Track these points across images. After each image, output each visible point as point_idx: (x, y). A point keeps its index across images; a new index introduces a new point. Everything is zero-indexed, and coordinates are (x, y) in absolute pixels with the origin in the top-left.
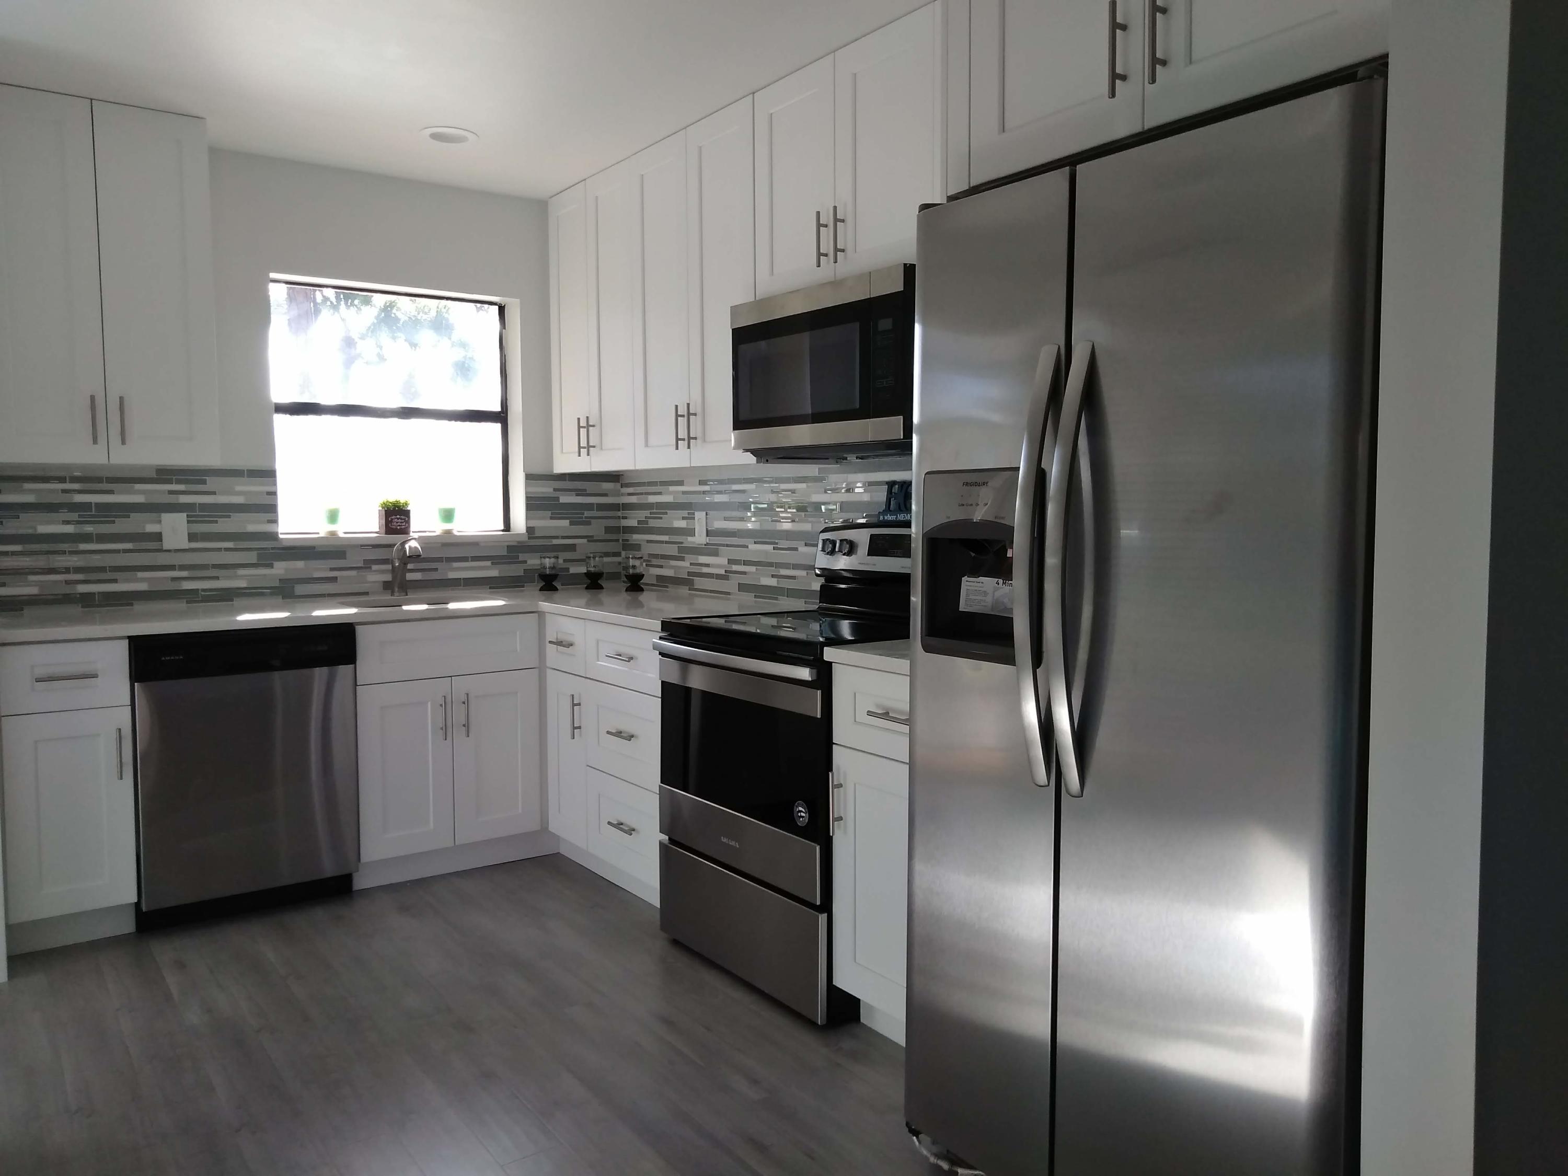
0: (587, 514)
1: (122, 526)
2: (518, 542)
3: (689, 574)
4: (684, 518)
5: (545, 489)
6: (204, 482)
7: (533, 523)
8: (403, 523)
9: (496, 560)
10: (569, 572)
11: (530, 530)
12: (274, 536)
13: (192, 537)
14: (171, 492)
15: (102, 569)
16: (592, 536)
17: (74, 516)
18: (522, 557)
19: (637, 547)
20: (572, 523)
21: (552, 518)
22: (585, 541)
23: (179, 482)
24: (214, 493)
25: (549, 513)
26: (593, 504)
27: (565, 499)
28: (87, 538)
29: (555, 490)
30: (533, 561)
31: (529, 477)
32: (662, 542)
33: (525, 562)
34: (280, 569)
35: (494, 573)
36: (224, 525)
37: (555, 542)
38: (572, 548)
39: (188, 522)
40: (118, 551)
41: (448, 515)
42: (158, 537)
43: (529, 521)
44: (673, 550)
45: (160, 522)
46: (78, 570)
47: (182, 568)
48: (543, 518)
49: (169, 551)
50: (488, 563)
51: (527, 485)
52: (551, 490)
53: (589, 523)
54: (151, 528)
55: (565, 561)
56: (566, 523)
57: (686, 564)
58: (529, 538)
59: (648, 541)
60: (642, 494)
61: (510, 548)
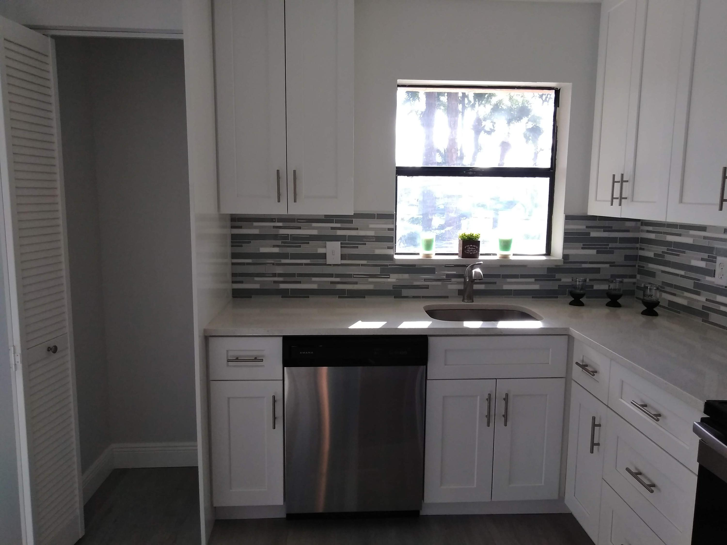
0: (611, 245)
1: (305, 249)
2: (556, 266)
3: (704, 307)
4: (703, 259)
5: (580, 227)
6: (351, 222)
7: (568, 252)
8: (474, 250)
9: (538, 278)
10: (593, 288)
11: (565, 257)
12: (390, 258)
13: (343, 257)
14: (332, 228)
15: (293, 275)
16: (614, 262)
17: (279, 242)
18: (558, 276)
19: (652, 274)
20: (598, 252)
21: (583, 248)
22: (607, 266)
23: (337, 222)
24: (357, 229)
25: (581, 245)
26: (616, 238)
27: (594, 234)
28: (285, 256)
29: (587, 227)
30: (566, 279)
31: (568, 218)
32: (677, 275)
33: (560, 280)
34: (393, 279)
35: (536, 287)
36: (362, 250)
37: (584, 266)
38: (597, 270)
39: (341, 247)
40: (301, 264)
41: (506, 245)
42: (324, 256)
43: (565, 250)
44: (689, 284)
45: (325, 247)
46: (280, 275)
47: (337, 276)
48: (577, 248)
49: (330, 265)
50: (533, 280)
51: (566, 224)
52: (584, 227)
53: (612, 252)
54: (321, 251)
55: (590, 280)
56: (594, 252)
57: (702, 299)
58: (564, 263)
59: (663, 272)
60: (661, 233)
61: (550, 270)
